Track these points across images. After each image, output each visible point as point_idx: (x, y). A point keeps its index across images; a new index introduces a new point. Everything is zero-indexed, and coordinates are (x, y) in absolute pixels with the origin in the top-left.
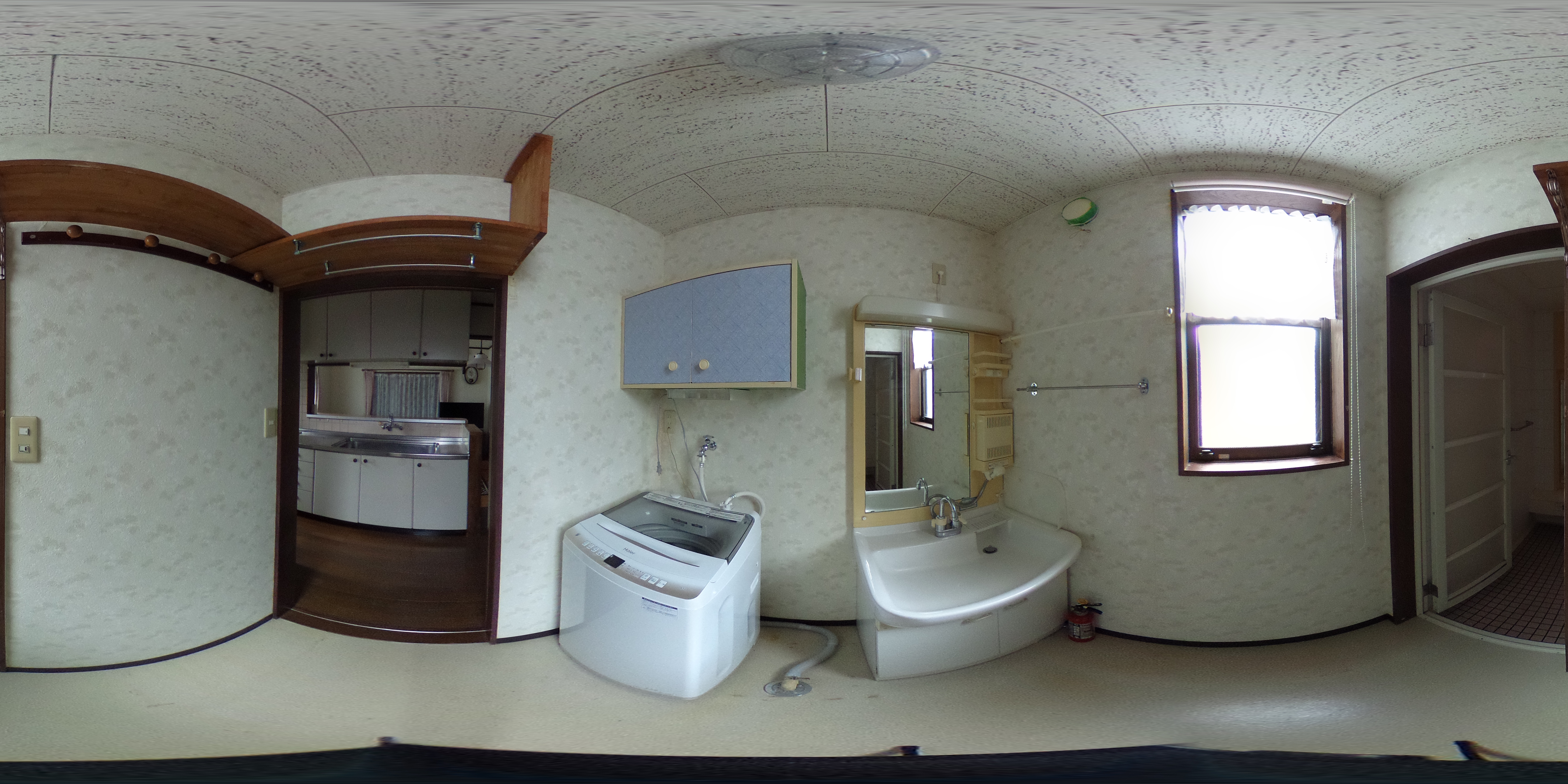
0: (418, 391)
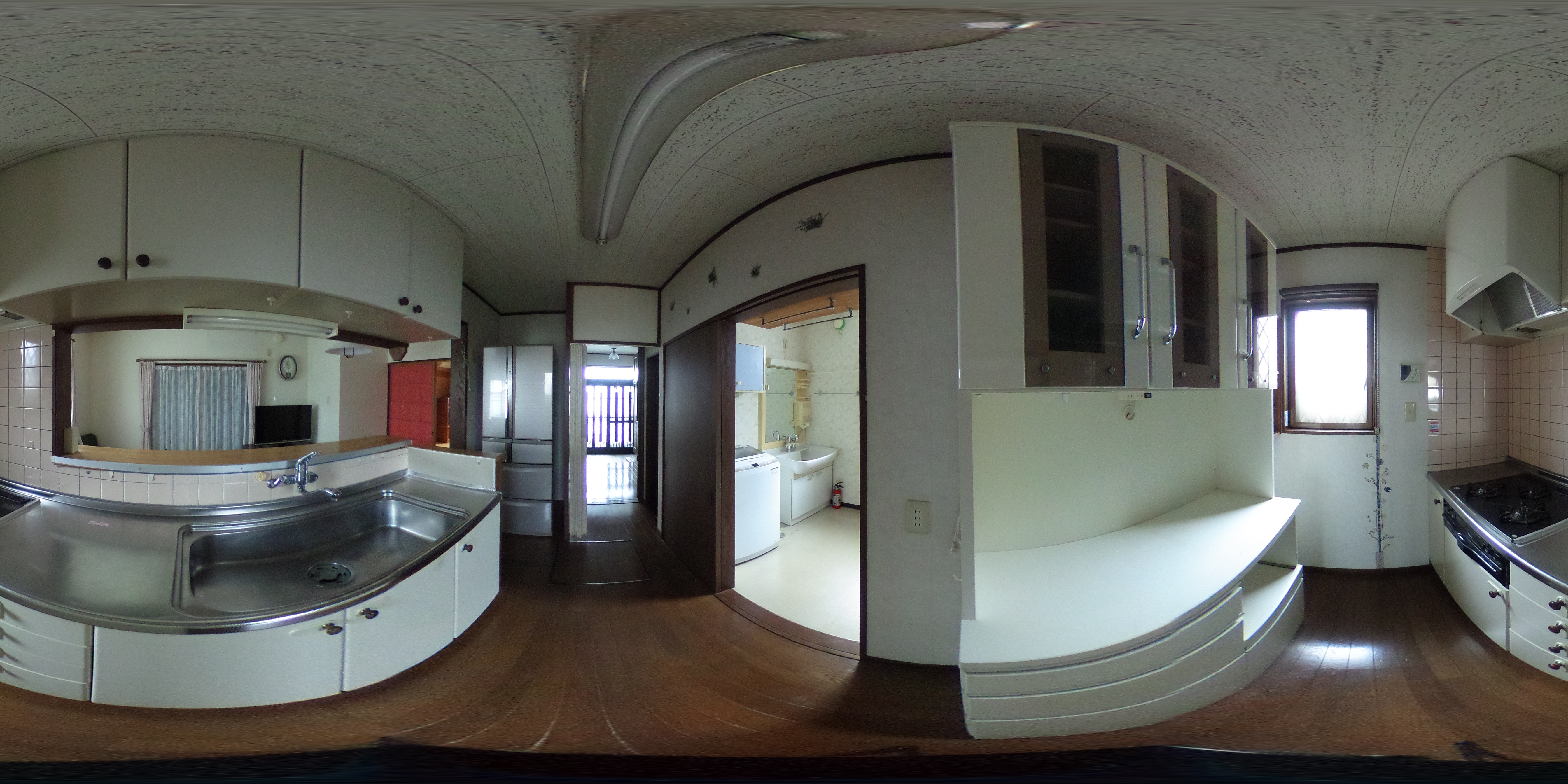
0: (218, 391)
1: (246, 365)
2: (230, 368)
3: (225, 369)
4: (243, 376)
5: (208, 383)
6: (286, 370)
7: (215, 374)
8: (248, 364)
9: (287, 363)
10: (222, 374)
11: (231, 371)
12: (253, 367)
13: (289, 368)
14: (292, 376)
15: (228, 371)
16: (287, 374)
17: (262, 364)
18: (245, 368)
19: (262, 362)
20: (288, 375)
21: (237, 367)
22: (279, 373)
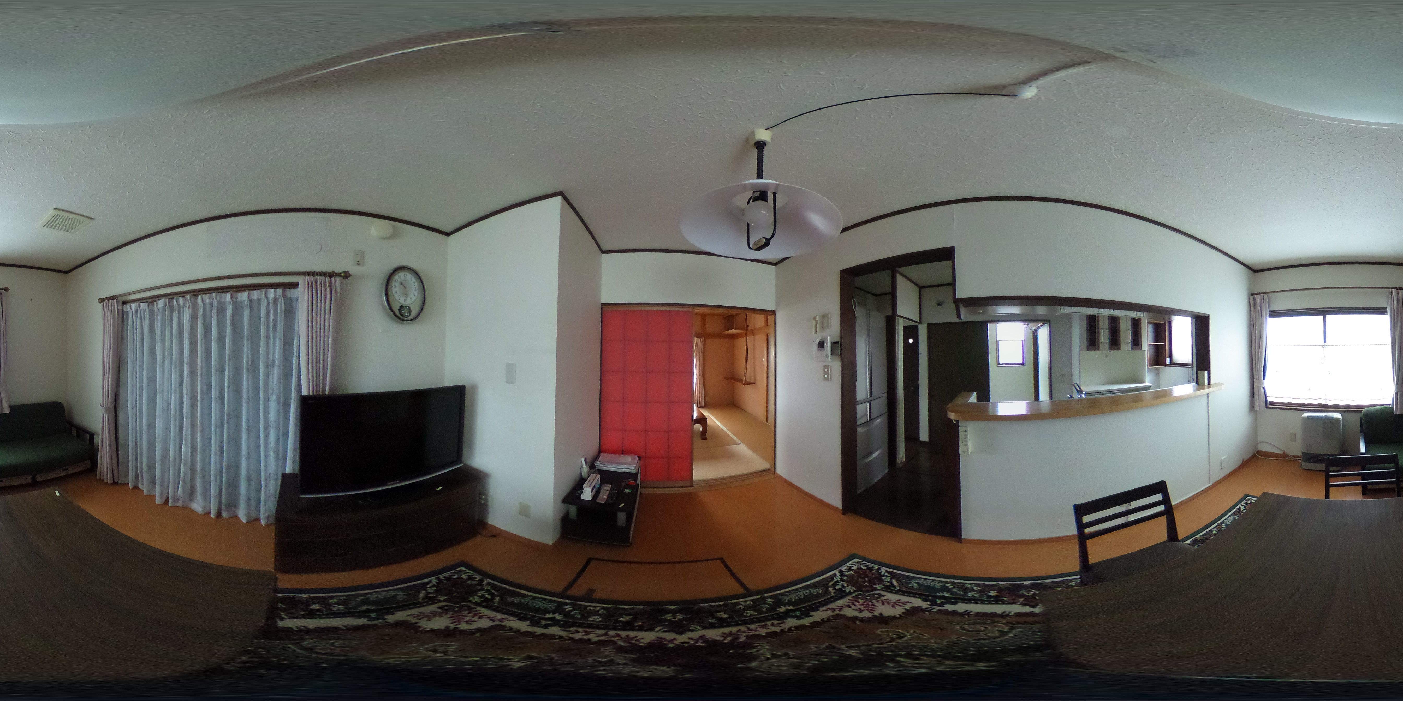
1: (295, 285)
2: (255, 294)
3: (243, 296)
4: (290, 312)
5: (207, 330)
6: (399, 299)
7: (221, 310)
8: (300, 280)
9: (402, 284)
10: (237, 308)
11: (259, 300)
12: (311, 286)
13: (406, 296)
14: (414, 313)
15: (251, 301)
16: (402, 307)
17: (338, 279)
18: (293, 293)
19: (338, 275)
20: (405, 311)
21: (272, 290)
22: (383, 306)
